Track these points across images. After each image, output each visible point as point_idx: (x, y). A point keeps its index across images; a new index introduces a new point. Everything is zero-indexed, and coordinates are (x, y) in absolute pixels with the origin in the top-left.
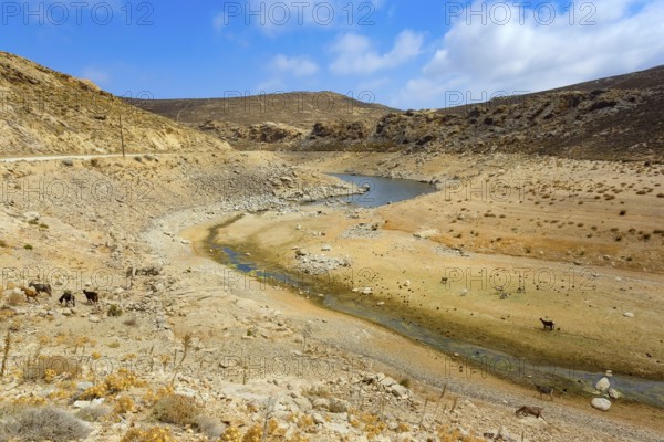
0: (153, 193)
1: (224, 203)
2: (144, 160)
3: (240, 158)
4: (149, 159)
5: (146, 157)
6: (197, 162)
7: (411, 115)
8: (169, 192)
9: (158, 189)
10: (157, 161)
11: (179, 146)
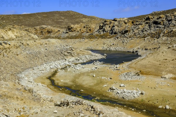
0: (11, 61)
1: (45, 65)
2: (3, 44)
3: (47, 42)
4: (6, 44)
5: (4, 43)
6: (28, 44)
7: (116, 21)
8: (19, 60)
9: (13, 59)
10: (9, 45)
11: (15, 37)
